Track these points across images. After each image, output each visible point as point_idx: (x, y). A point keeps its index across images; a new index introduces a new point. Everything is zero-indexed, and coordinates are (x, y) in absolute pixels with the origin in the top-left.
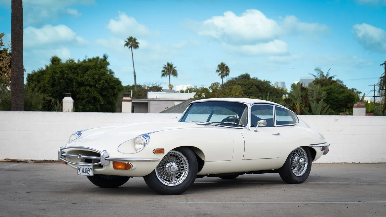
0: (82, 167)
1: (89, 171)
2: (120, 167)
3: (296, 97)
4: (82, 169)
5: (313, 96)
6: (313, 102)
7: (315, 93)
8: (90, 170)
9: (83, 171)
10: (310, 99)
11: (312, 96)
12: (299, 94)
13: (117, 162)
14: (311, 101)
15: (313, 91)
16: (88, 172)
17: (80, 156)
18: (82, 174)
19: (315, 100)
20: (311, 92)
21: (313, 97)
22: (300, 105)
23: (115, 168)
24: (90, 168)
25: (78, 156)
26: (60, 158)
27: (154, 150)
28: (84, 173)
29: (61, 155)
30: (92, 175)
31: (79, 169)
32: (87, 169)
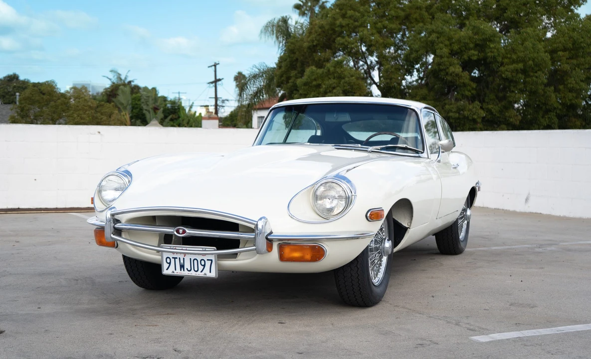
0: (182, 257)
1: (204, 266)
2: (297, 254)
3: (125, 105)
4: (177, 261)
5: (148, 103)
6: (149, 112)
7: (150, 99)
8: (208, 263)
9: (182, 266)
10: (145, 107)
11: (146, 103)
12: (129, 101)
13: (290, 243)
14: (146, 110)
15: (148, 97)
16: (201, 268)
17: (181, 231)
18: (178, 272)
19: (152, 109)
20: (145, 98)
21: (148, 105)
22: (129, 114)
23: (282, 258)
24: (208, 260)
25: (172, 230)
26: (112, 235)
27: (369, 213)
28: (184, 270)
29: (114, 227)
30: (213, 274)
31: (168, 261)
32: (195, 261)
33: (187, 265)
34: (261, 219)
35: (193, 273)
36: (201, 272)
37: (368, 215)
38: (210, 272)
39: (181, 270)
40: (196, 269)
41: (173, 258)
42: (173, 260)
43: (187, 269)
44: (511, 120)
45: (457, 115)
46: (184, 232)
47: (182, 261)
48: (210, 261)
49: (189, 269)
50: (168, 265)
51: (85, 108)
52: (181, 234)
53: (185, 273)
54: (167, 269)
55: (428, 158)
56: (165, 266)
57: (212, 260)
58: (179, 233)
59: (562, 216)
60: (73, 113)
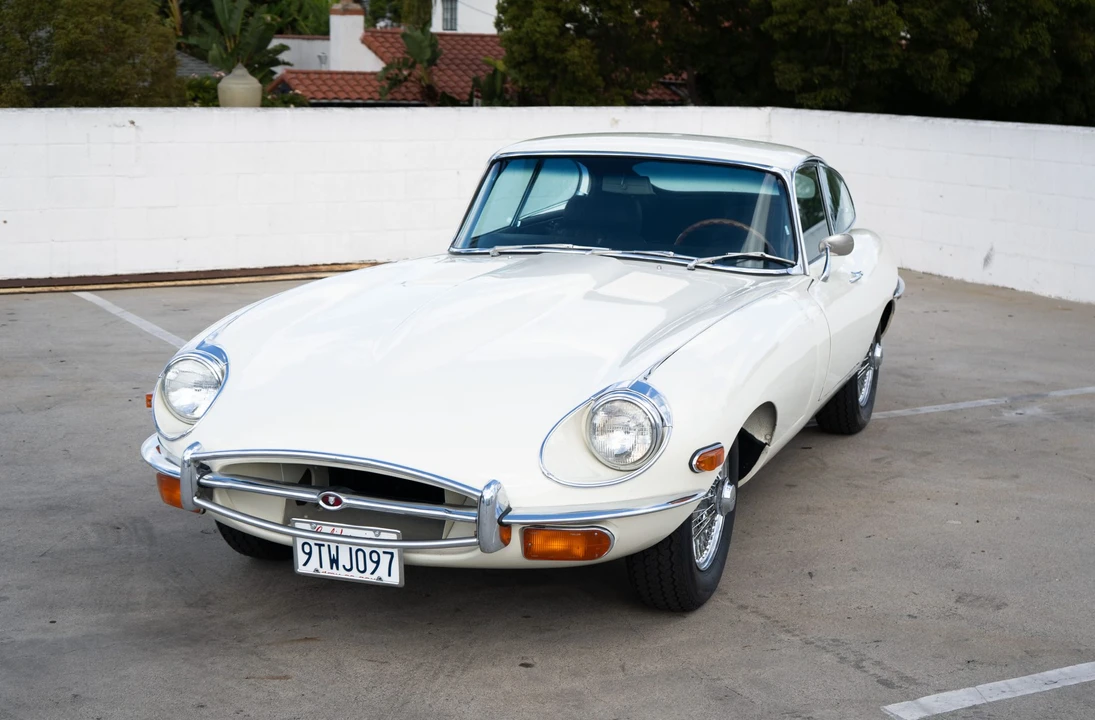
1: (378, 563)
2: (557, 545)
4: (325, 550)
8: (386, 559)
9: (334, 562)
13: (544, 527)
16: (371, 566)
17: (332, 500)
18: (327, 571)
23: (528, 552)
24: (384, 552)
25: (315, 497)
26: (195, 499)
27: (696, 458)
28: (338, 568)
29: (199, 484)
30: (395, 579)
31: (307, 549)
32: (360, 554)
33: (344, 560)
34: (488, 486)
35: (355, 575)
36: (372, 573)
37: (694, 462)
38: (390, 575)
39: (332, 568)
40: (362, 568)
41: (316, 544)
42: (315, 549)
43: (344, 566)
44: (958, 39)
45: (850, 29)
46: (338, 502)
47: (333, 552)
48: (389, 556)
49: (348, 567)
50: (307, 556)
51: (91, 9)
52: (333, 505)
53: (341, 574)
54: (305, 564)
55: (805, 274)
56: (301, 557)
57: (392, 554)
58: (328, 503)
59: (1053, 297)
60: (65, 20)
